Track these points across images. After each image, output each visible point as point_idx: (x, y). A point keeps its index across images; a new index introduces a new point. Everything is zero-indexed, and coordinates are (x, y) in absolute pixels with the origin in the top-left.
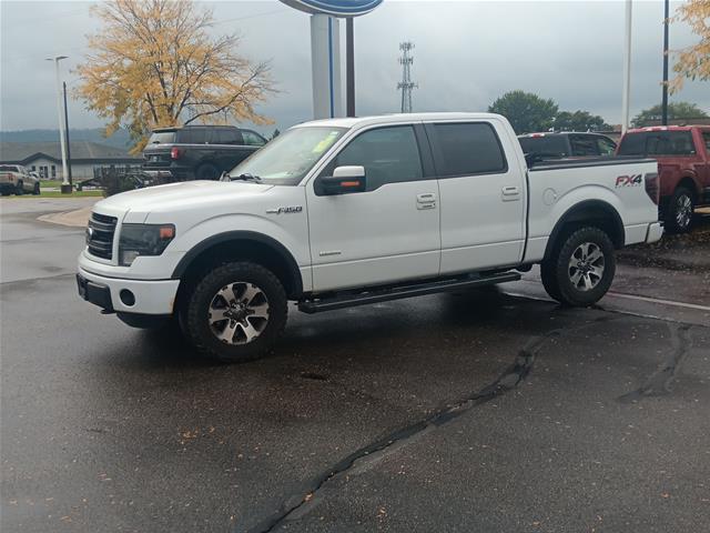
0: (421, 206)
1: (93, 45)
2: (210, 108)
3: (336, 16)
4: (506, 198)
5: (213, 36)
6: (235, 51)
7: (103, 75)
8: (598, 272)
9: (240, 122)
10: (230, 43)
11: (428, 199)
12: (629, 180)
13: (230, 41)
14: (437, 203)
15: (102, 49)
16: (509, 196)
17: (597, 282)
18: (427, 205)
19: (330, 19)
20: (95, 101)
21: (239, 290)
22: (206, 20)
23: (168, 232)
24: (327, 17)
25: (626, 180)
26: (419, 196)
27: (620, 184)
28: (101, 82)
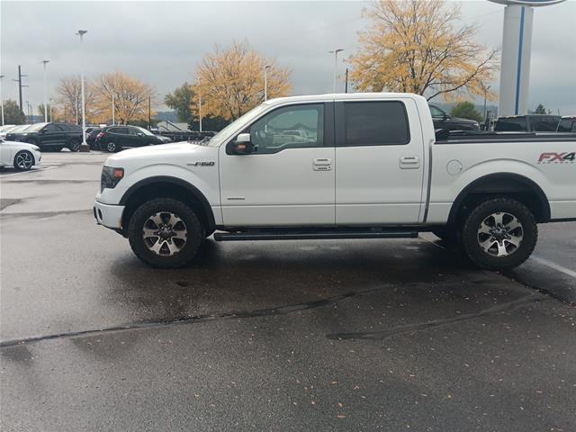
0: (317, 168)
1: (362, 40)
2: (451, 87)
3: (531, 5)
4: (403, 166)
5: (456, 27)
6: (474, 39)
7: (368, 63)
8: (516, 241)
9: (474, 98)
10: (470, 32)
11: (324, 162)
12: (557, 156)
13: (469, 31)
14: (332, 167)
15: (368, 42)
16: (408, 164)
17: (514, 250)
18: (322, 167)
19: (523, 9)
20: (360, 83)
21: (165, 218)
22: (455, 14)
23: (120, 173)
24: (520, 7)
25: (552, 157)
26: (315, 160)
27: (544, 160)
28: (366, 68)
